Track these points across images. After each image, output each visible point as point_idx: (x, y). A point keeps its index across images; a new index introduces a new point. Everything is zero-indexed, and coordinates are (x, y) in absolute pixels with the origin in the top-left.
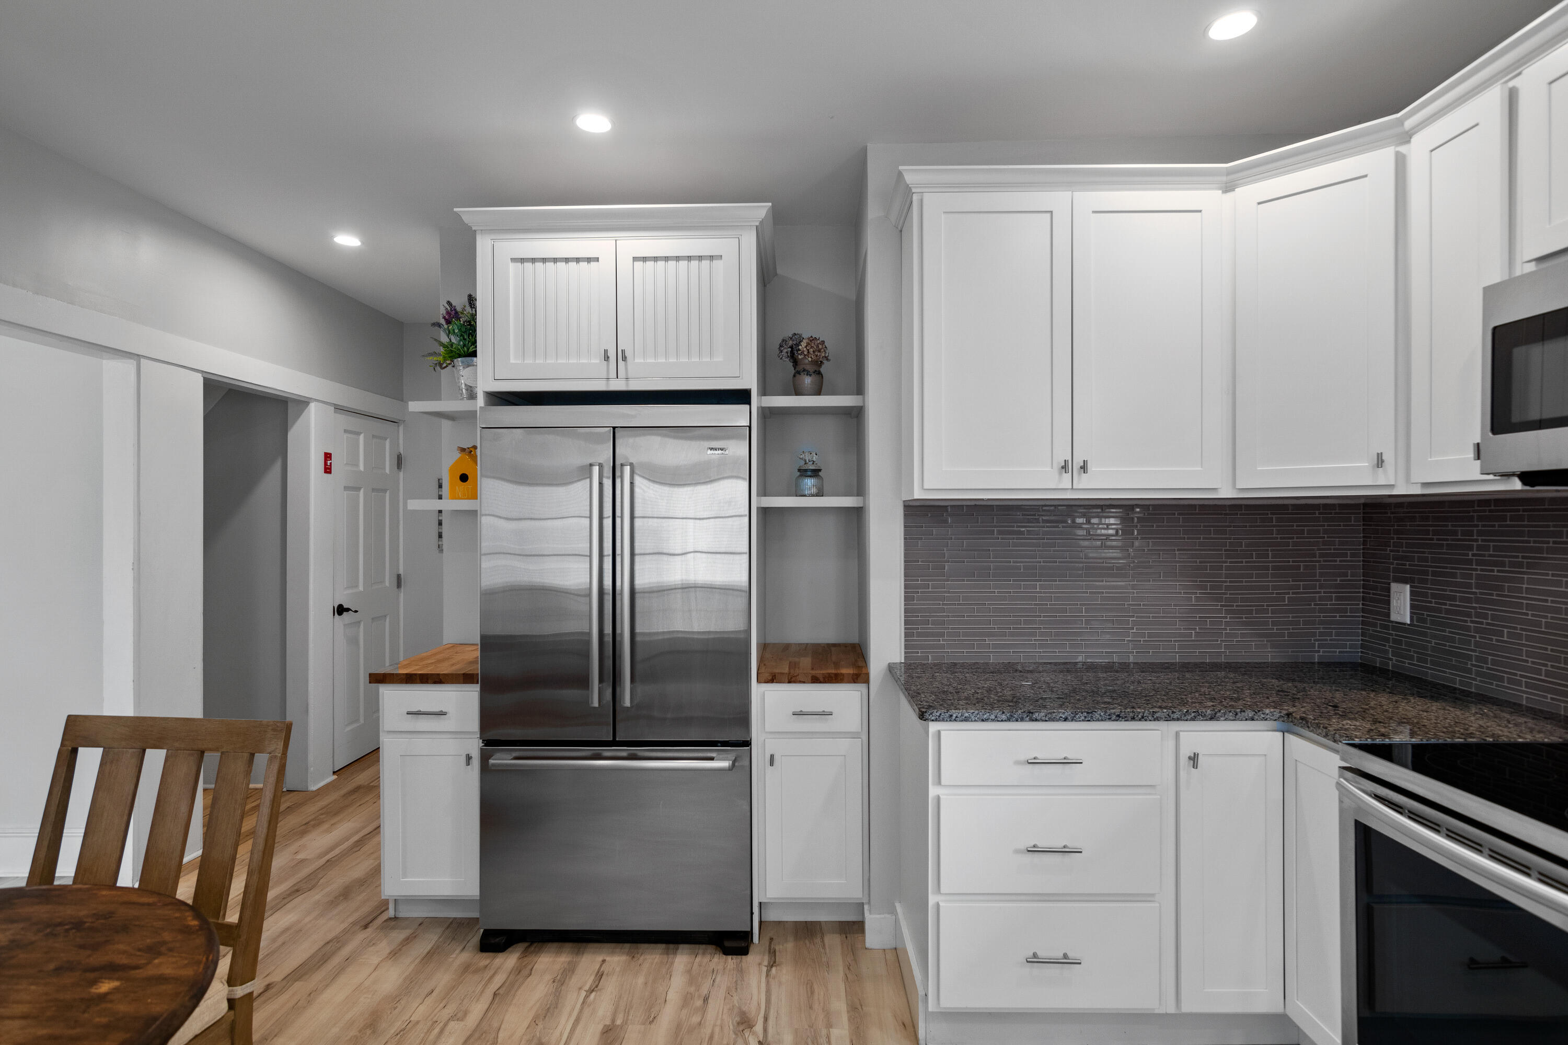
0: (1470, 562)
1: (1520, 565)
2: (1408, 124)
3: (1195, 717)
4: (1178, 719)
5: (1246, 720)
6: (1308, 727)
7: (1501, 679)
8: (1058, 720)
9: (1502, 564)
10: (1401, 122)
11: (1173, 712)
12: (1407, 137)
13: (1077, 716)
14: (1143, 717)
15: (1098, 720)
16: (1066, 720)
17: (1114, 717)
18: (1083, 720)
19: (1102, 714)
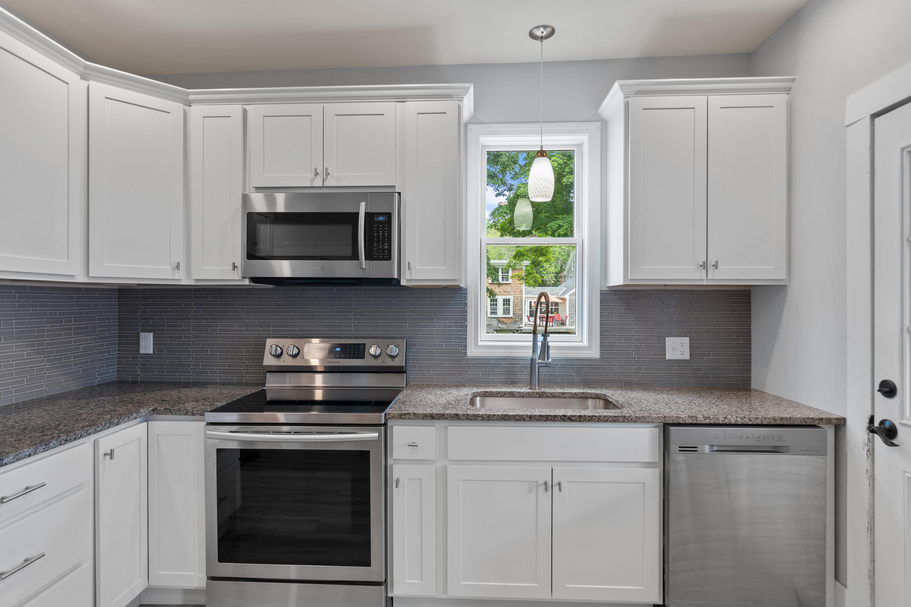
0: (190, 319)
1: (216, 319)
2: (191, 97)
3: (109, 426)
4: (101, 431)
5: (133, 419)
6: (172, 413)
7: (207, 373)
8: (23, 458)
9: (207, 319)
10: (188, 94)
11: (98, 427)
12: (189, 104)
13: (38, 450)
14: (81, 436)
15: (53, 448)
16: (29, 456)
17: (63, 442)
18: (42, 452)
19: (55, 442)
